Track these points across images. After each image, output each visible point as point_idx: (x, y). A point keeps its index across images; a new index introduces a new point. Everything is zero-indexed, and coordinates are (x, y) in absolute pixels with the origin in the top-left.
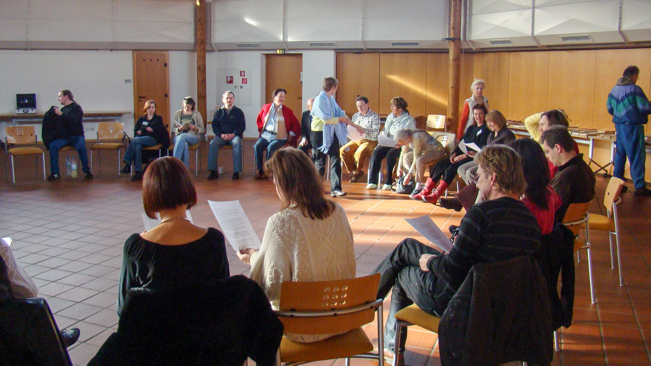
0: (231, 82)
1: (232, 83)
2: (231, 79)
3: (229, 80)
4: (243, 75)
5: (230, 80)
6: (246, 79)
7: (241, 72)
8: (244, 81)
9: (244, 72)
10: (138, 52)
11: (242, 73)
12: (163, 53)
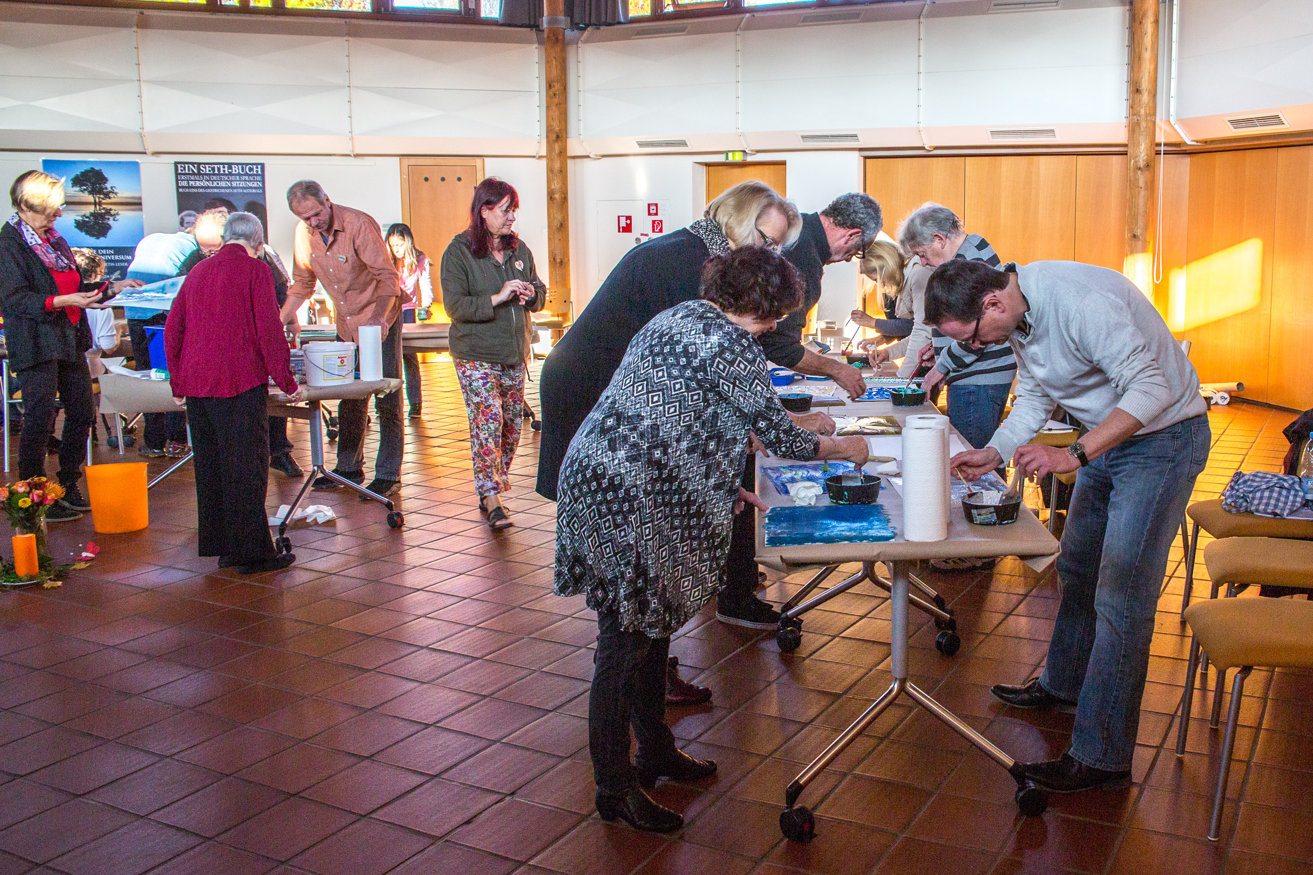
0: (628, 229)
1: (630, 231)
2: (628, 222)
3: (623, 224)
4: (654, 212)
5: (625, 225)
6: (661, 221)
7: (649, 205)
9: (656, 205)
10: (413, 161)
11: (652, 209)
12: (469, 161)
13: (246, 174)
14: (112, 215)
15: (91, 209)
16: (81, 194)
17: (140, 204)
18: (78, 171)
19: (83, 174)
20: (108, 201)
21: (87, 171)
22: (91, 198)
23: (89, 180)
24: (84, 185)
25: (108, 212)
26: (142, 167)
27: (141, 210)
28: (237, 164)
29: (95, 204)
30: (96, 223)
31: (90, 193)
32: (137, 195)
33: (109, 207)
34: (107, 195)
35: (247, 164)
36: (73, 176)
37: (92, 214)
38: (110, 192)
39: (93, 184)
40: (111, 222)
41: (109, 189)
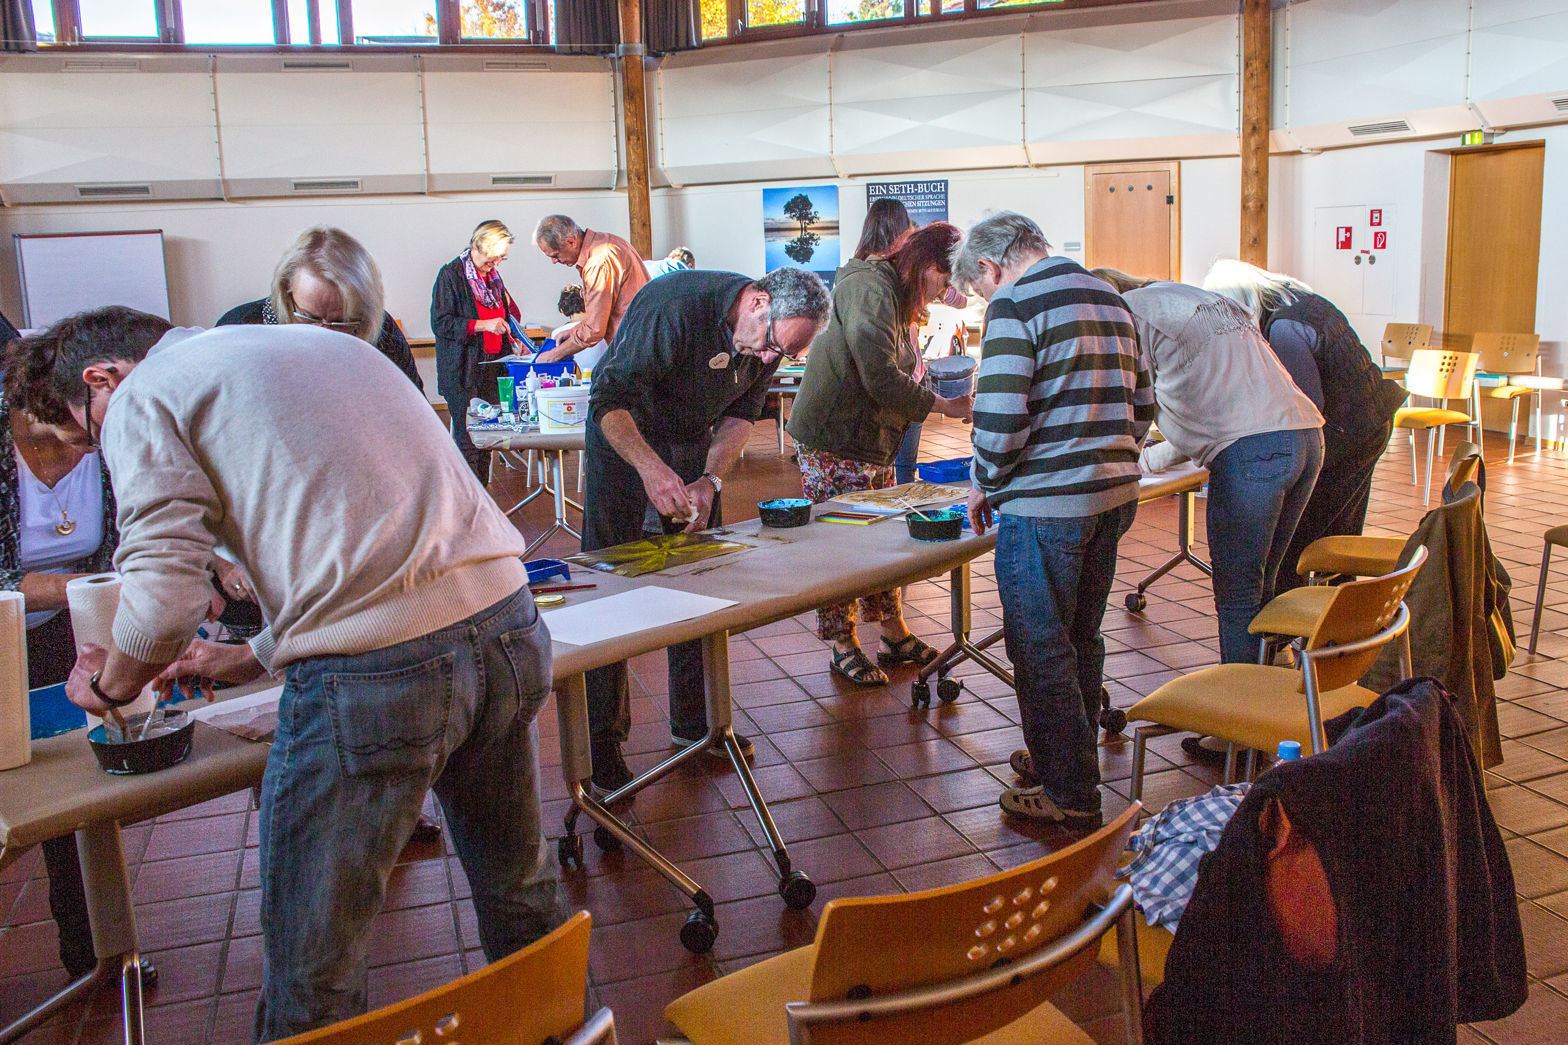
0: (1347, 244)
1: (1349, 247)
2: (1348, 235)
3: (1342, 238)
4: (1377, 221)
5: (1344, 240)
6: (1385, 233)
7: (1372, 212)
8: (1380, 241)
9: (1380, 211)
10: (1097, 169)
11: (1376, 217)
12: (1164, 166)
13: (931, 193)
14: (814, 240)
15: (798, 234)
16: (791, 220)
17: (837, 228)
18: (789, 198)
19: (794, 201)
20: (812, 226)
21: (796, 198)
22: (798, 224)
23: (797, 207)
24: (794, 211)
25: (811, 237)
26: (840, 190)
27: (838, 234)
28: (923, 182)
29: (802, 229)
30: (802, 248)
31: (798, 218)
32: (835, 219)
33: (812, 232)
34: (811, 221)
35: (931, 182)
36: (785, 204)
37: (799, 240)
38: (813, 217)
39: (801, 210)
40: (813, 247)
41: (813, 214)
